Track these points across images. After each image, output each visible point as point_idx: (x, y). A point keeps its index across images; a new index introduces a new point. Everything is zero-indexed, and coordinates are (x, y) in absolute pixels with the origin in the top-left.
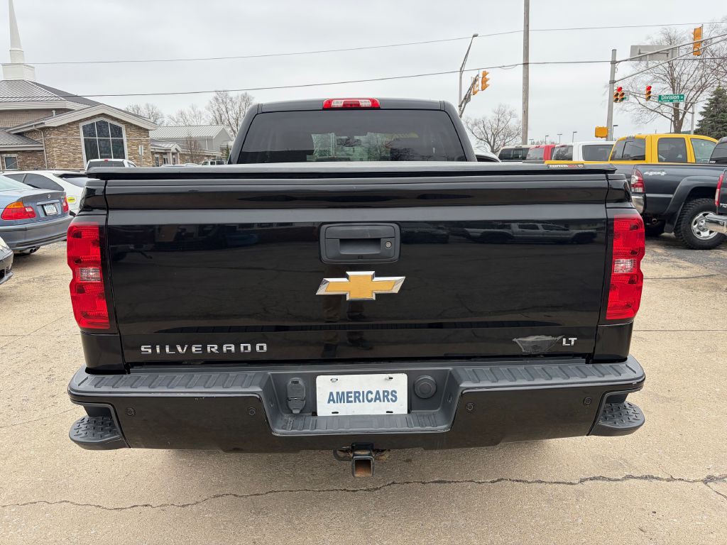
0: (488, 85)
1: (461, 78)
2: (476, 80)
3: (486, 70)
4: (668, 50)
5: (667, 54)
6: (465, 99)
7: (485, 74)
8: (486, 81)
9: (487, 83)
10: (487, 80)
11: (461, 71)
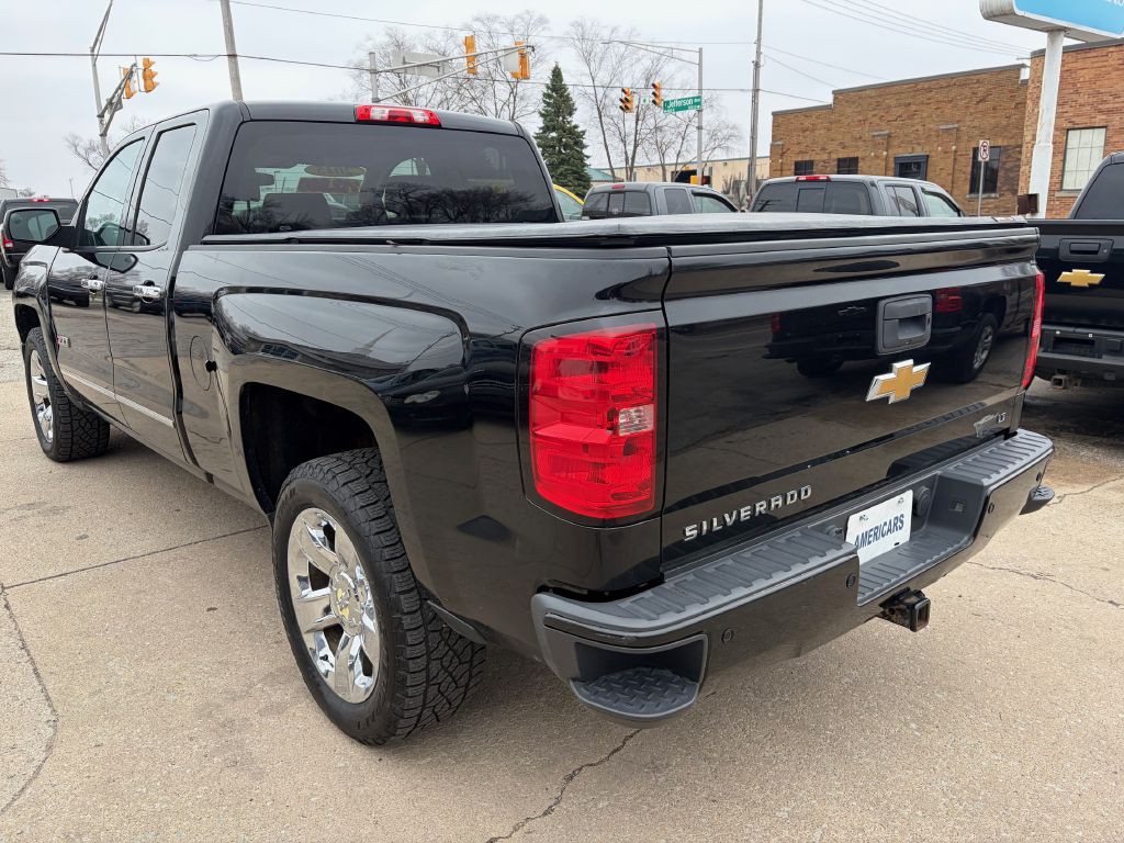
0: (158, 84)
1: (94, 65)
2: (129, 75)
3: (151, 59)
4: (438, 62)
5: (438, 68)
6: (110, 103)
7: (148, 64)
8: (153, 77)
9: (155, 80)
10: (153, 75)
11: (94, 55)
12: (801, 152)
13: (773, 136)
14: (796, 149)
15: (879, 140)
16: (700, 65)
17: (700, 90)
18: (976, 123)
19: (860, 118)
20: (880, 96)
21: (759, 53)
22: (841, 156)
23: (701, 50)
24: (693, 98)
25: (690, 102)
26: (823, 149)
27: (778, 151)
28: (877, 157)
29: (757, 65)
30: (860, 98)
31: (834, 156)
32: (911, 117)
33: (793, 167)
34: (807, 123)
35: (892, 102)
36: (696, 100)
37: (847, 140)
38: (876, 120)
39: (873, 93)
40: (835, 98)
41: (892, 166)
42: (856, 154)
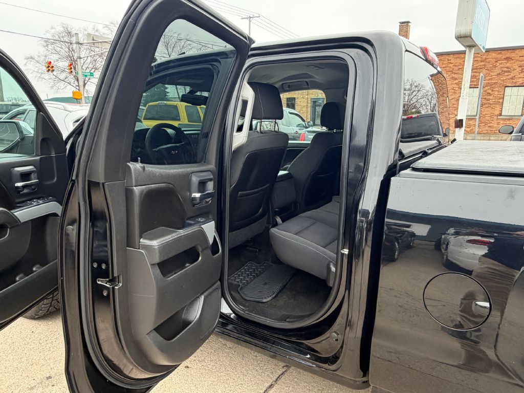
22: (287, 97)
28: (303, 98)
31: (285, 97)
41: (310, 102)
42: (294, 96)
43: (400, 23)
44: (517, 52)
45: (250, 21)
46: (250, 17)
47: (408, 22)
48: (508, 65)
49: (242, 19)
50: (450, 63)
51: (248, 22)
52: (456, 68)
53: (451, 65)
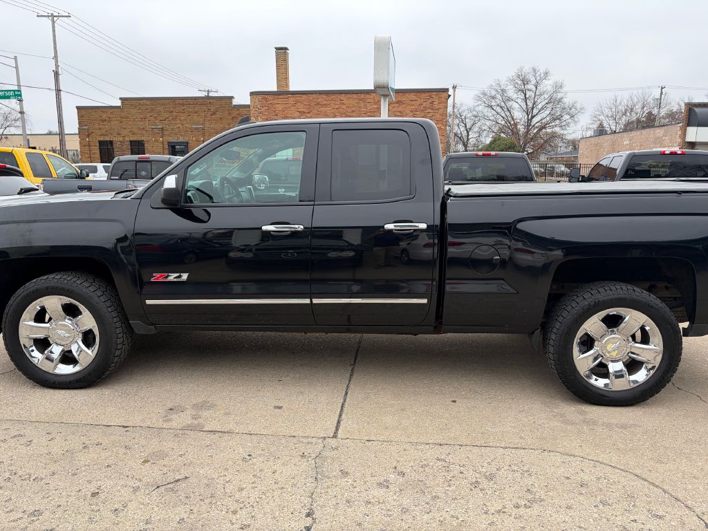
12: (102, 135)
13: (79, 123)
14: (99, 132)
15: (156, 131)
16: (17, 67)
17: (19, 86)
18: (212, 126)
19: (142, 116)
20: (153, 105)
21: (57, 66)
22: (131, 139)
23: (15, 58)
24: (14, 91)
25: (12, 93)
26: (119, 134)
27: (84, 132)
28: (156, 141)
29: (56, 74)
30: (140, 104)
31: (127, 139)
32: (174, 119)
33: (98, 145)
34: (104, 116)
35: (161, 108)
36: (16, 93)
37: (135, 130)
38: (152, 118)
39: (148, 102)
40: (122, 103)
41: (167, 146)
42: (143, 139)
43: (276, 48)
44: (407, 95)
45: (53, 22)
46: (53, 16)
47: (286, 49)
48: (400, 109)
49: (38, 16)
50: (343, 104)
51: (50, 22)
52: (349, 110)
53: (344, 107)
